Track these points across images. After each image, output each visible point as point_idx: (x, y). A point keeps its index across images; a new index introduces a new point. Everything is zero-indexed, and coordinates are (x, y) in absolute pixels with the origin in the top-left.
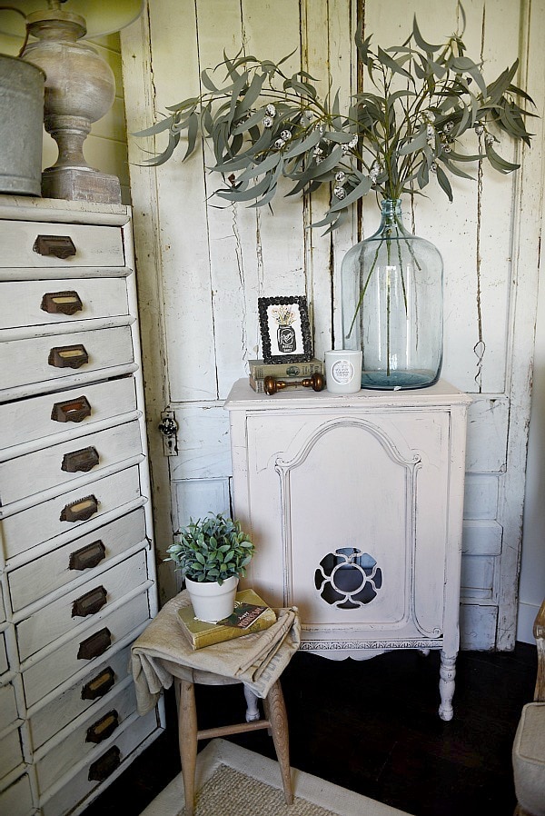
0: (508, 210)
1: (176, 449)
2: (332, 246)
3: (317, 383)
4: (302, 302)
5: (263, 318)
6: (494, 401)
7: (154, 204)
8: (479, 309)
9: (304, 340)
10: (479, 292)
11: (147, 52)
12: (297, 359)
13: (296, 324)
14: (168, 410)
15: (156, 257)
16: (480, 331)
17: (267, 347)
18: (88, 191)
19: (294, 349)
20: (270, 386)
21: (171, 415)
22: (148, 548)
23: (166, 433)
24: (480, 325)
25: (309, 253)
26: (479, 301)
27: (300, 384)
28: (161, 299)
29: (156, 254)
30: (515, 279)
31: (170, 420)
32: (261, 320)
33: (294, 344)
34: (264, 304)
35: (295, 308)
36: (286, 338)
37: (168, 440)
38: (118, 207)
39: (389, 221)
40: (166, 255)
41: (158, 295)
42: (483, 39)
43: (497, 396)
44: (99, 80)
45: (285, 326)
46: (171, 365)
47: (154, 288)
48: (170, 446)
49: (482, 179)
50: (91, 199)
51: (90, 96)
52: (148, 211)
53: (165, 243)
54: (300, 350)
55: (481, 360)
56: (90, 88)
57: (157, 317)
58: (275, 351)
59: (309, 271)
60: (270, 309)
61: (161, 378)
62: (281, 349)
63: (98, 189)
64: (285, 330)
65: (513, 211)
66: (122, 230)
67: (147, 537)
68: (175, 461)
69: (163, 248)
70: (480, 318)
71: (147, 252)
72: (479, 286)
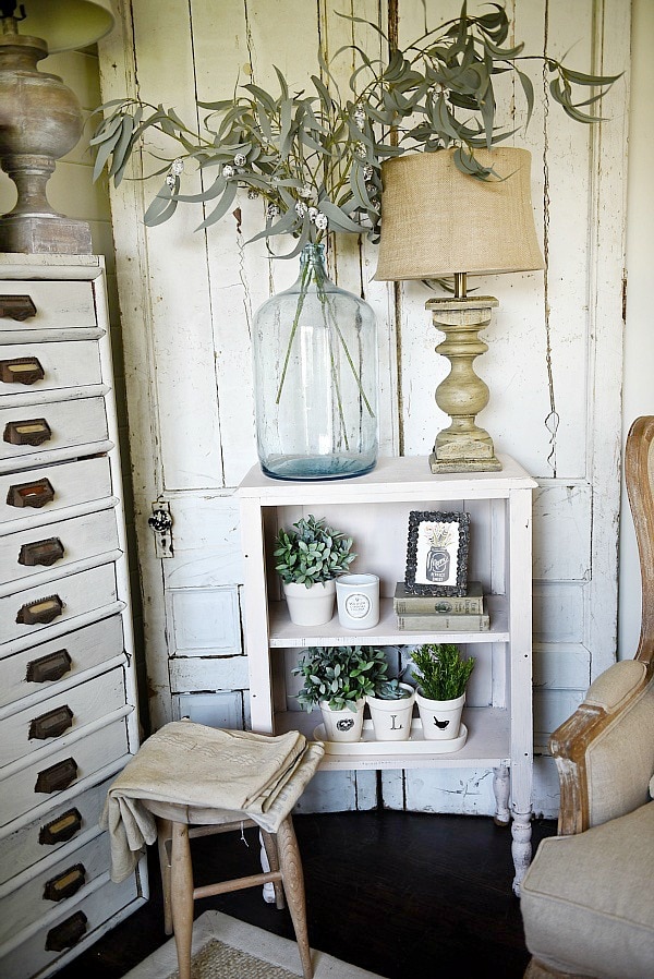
0: (583, 247)
1: (171, 549)
6: (572, 487)
7: (142, 247)
8: (550, 372)
10: (549, 350)
11: (131, 60)
14: (160, 500)
15: (145, 311)
16: (552, 399)
18: (51, 241)
21: (165, 507)
22: (126, 665)
23: (157, 528)
24: (552, 391)
26: (549, 361)
28: (151, 362)
29: (146, 307)
30: (593, 332)
31: (163, 512)
37: (162, 538)
38: (88, 258)
40: (158, 308)
41: (148, 357)
42: (546, 32)
43: (578, 481)
44: (62, 114)
46: (165, 443)
47: (142, 348)
48: (164, 545)
49: (549, 207)
50: (55, 251)
51: (53, 133)
52: (134, 255)
53: (156, 294)
55: (554, 435)
56: (51, 124)
57: (146, 385)
61: (152, 461)
63: (63, 238)
65: (589, 247)
66: (93, 284)
67: (125, 651)
68: (170, 565)
69: (154, 300)
70: (551, 381)
71: (134, 305)
72: (548, 342)
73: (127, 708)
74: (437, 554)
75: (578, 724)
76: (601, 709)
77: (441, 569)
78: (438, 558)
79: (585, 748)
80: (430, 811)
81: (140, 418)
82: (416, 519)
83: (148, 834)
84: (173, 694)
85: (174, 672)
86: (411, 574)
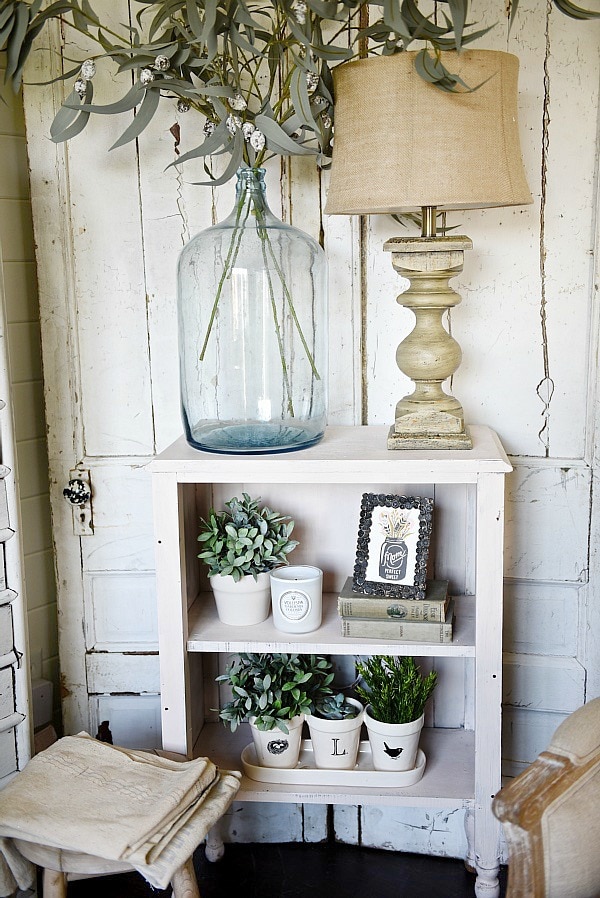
1: (91, 525)
6: (566, 470)
7: (62, 168)
8: (544, 329)
10: (543, 303)
14: (80, 467)
15: (64, 244)
16: (546, 362)
21: (85, 476)
22: (16, 666)
23: (72, 500)
24: (546, 352)
26: (543, 316)
28: (72, 306)
29: (67, 239)
30: (597, 281)
31: (81, 483)
37: (79, 512)
40: (80, 242)
41: (67, 299)
43: (574, 462)
46: (88, 402)
47: (61, 288)
48: (84, 520)
49: (548, 127)
52: (52, 177)
53: (78, 224)
55: (547, 406)
57: (65, 332)
61: (70, 421)
67: (14, 649)
68: (89, 543)
69: (76, 231)
70: (545, 340)
71: (50, 237)
72: (543, 293)
73: (15, 718)
74: (393, 546)
75: (535, 778)
76: (566, 760)
77: (397, 564)
78: (394, 551)
79: (540, 812)
80: (390, 849)
81: (57, 371)
82: (369, 502)
83: (23, 877)
84: (90, 694)
85: (92, 669)
86: (360, 569)
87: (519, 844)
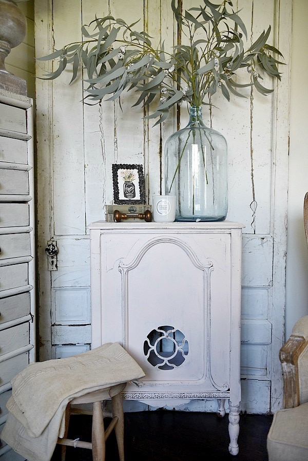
0: (269, 121)
1: (56, 266)
2: (161, 140)
3: (148, 217)
4: (140, 168)
5: (115, 176)
6: (263, 239)
7: (50, 109)
8: (253, 181)
9: (140, 191)
10: (252, 170)
11: (50, 19)
12: (136, 202)
13: (136, 181)
14: (52, 240)
15: (50, 141)
16: (254, 194)
17: (116, 194)
18: (5, 84)
19: (134, 196)
20: (117, 216)
21: (54, 243)
22: (31, 321)
23: (50, 253)
24: (253, 190)
25: (146, 144)
26: (252, 175)
27: (137, 217)
28: (52, 168)
29: (50, 139)
30: (274, 161)
31: (53, 246)
32: (113, 178)
33: (134, 194)
34: (116, 168)
35: (136, 171)
36: (129, 189)
37: (51, 260)
38: (25, 98)
39: (194, 120)
40: (56, 141)
41: (50, 165)
42: (252, 20)
43: (267, 235)
44: (17, 19)
45: (129, 182)
46: (57, 211)
47: (47, 160)
48: (53, 264)
49: (253, 101)
50: (7, 89)
51: (10, 28)
52: (46, 113)
53: (56, 134)
54: (138, 197)
55: (254, 213)
56: (11, 23)
57: (48, 179)
58: (122, 197)
59: (146, 154)
60: (120, 171)
61: (49, 219)
62: (126, 196)
63: (12, 85)
64: (128, 185)
65: (272, 121)
66: (26, 112)
67: (30, 314)
68: (55, 274)
69: (55, 137)
70: (253, 186)
71: (44, 138)
72: (252, 166)
73: (29, 346)
76: (303, 337)
79: (298, 357)
80: (188, 411)
81: (44, 196)
84: (53, 345)
85: (54, 333)
87: (289, 372)
